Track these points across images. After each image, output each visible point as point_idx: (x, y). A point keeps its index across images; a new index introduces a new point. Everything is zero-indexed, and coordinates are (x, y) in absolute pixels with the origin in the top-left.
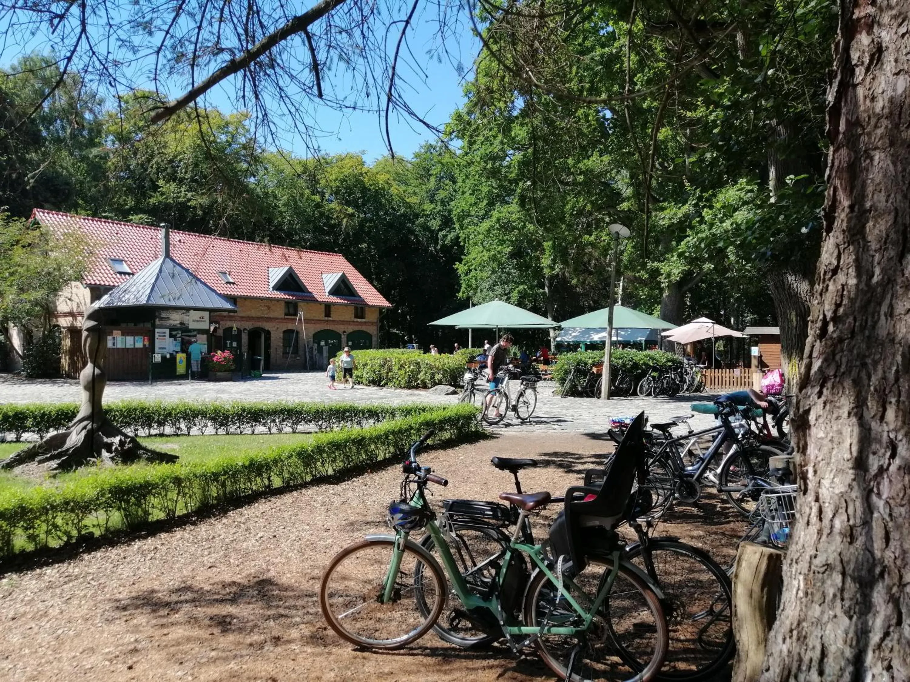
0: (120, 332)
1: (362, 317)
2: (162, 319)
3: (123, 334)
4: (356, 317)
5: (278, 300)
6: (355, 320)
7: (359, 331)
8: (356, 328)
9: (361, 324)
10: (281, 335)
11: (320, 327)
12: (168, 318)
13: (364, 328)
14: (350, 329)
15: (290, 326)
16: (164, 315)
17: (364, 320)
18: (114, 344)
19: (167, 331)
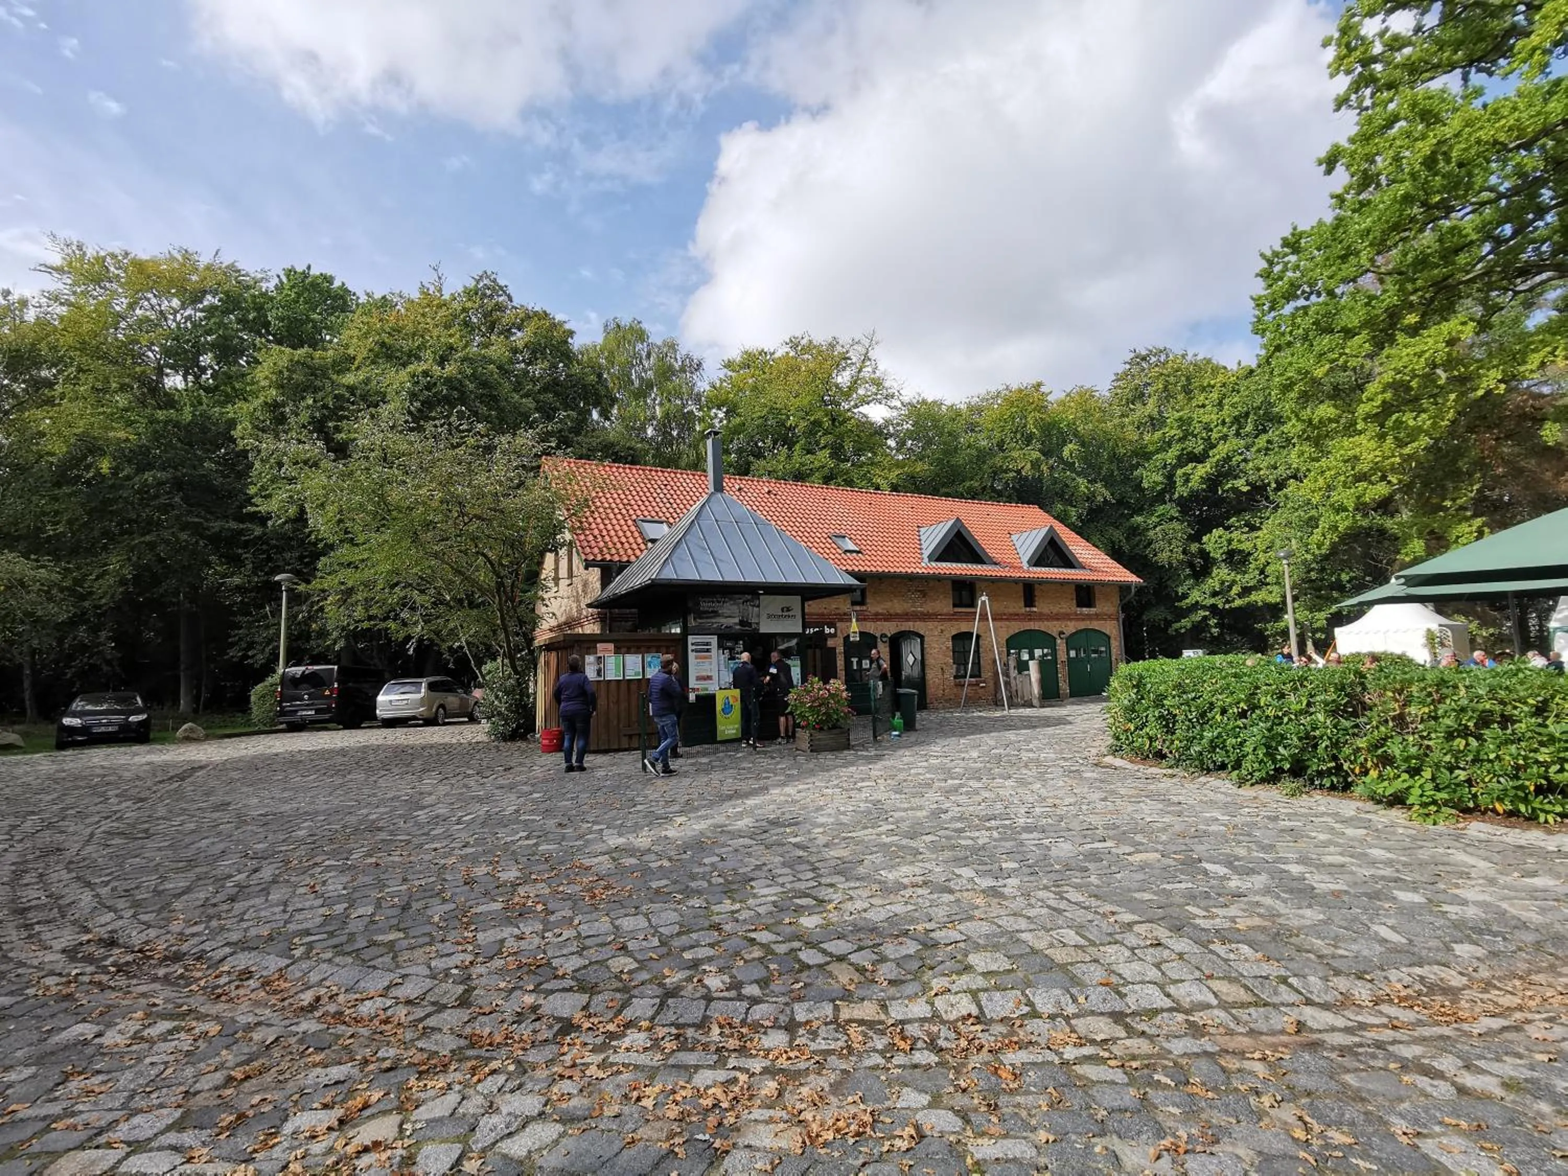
0: (611, 646)
1: (1090, 604)
2: (700, 615)
3: (617, 651)
4: (1080, 604)
5: (938, 579)
6: (1079, 610)
7: (1086, 630)
8: (1082, 625)
9: (1089, 617)
10: (950, 644)
11: (1016, 627)
12: (715, 614)
13: (1095, 625)
14: (1071, 627)
15: (964, 627)
16: (705, 605)
17: (1093, 610)
18: (599, 672)
19: (714, 640)
